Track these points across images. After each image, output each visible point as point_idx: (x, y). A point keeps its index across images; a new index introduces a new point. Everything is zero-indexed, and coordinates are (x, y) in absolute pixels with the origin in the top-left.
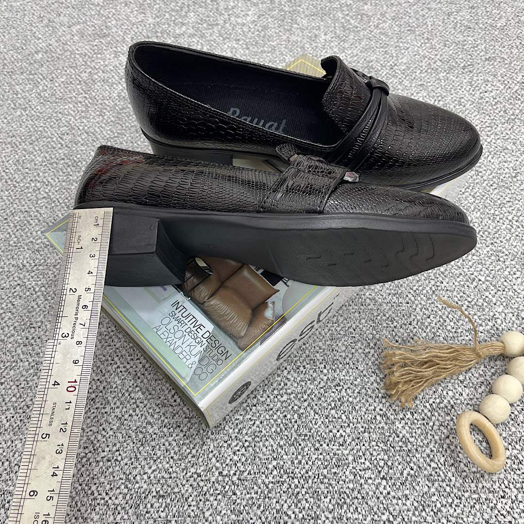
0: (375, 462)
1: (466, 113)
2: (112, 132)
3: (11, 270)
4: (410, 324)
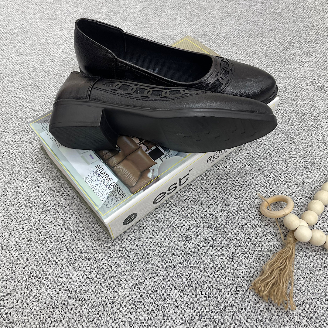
0: (207, 238)
1: (259, 58)
2: (59, 70)
4: (226, 168)
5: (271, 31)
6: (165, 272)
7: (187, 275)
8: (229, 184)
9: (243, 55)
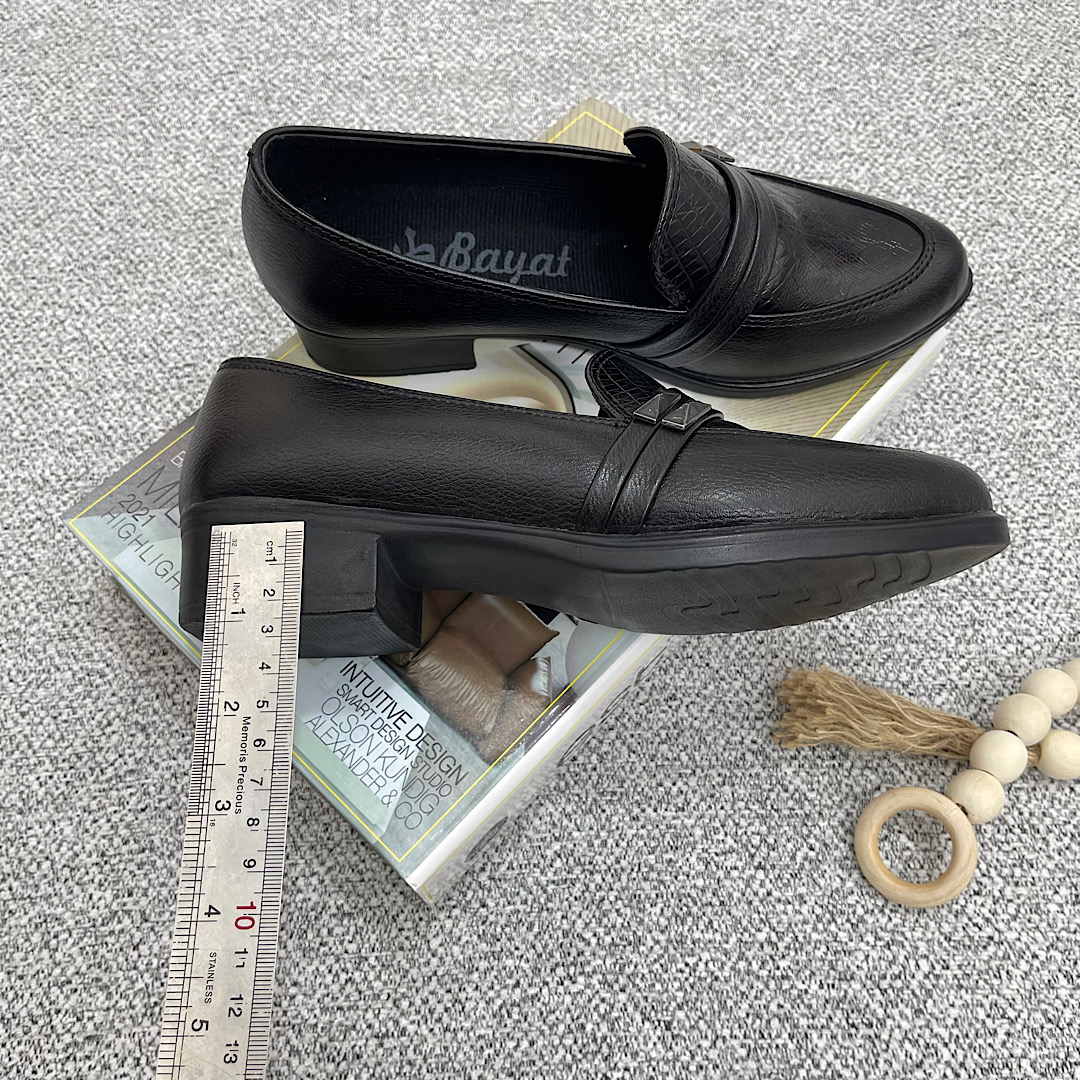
0: (745, 838)
1: (919, 149)
2: (204, 198)
3: (19, 489)
5: (963, 39)
6: (608, 962)
7: (682, 971)
8: (818, 643)
9: (862, 137)
